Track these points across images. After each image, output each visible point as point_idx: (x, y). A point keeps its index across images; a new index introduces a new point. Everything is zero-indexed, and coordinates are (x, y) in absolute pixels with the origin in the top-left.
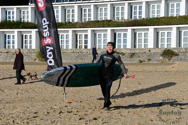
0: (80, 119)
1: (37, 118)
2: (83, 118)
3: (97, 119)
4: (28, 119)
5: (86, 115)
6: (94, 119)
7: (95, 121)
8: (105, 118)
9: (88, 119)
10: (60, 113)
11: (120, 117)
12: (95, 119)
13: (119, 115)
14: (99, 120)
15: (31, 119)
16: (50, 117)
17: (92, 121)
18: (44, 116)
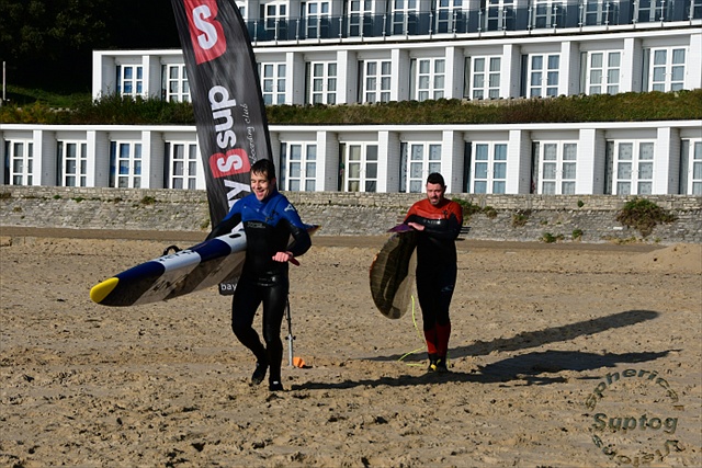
0: (333, 420)
1: (194, 414)
2: (343, 418)
3: (386, 422)
4: (165, 415)
5: (351, 407)
6: (376, 421)
7: (378, 426)
8: (414, 419)
9: (357, 421)
10: (268, 400)
11: (462, 416)
12: (380, 420)
13: (461, 409)
14: (394, 424)
15: (173, 416)
16: (235, 411)
17: (371, 426)
18: (218, 406)
